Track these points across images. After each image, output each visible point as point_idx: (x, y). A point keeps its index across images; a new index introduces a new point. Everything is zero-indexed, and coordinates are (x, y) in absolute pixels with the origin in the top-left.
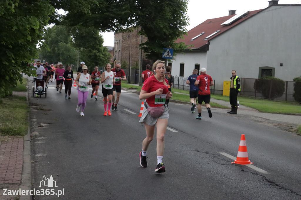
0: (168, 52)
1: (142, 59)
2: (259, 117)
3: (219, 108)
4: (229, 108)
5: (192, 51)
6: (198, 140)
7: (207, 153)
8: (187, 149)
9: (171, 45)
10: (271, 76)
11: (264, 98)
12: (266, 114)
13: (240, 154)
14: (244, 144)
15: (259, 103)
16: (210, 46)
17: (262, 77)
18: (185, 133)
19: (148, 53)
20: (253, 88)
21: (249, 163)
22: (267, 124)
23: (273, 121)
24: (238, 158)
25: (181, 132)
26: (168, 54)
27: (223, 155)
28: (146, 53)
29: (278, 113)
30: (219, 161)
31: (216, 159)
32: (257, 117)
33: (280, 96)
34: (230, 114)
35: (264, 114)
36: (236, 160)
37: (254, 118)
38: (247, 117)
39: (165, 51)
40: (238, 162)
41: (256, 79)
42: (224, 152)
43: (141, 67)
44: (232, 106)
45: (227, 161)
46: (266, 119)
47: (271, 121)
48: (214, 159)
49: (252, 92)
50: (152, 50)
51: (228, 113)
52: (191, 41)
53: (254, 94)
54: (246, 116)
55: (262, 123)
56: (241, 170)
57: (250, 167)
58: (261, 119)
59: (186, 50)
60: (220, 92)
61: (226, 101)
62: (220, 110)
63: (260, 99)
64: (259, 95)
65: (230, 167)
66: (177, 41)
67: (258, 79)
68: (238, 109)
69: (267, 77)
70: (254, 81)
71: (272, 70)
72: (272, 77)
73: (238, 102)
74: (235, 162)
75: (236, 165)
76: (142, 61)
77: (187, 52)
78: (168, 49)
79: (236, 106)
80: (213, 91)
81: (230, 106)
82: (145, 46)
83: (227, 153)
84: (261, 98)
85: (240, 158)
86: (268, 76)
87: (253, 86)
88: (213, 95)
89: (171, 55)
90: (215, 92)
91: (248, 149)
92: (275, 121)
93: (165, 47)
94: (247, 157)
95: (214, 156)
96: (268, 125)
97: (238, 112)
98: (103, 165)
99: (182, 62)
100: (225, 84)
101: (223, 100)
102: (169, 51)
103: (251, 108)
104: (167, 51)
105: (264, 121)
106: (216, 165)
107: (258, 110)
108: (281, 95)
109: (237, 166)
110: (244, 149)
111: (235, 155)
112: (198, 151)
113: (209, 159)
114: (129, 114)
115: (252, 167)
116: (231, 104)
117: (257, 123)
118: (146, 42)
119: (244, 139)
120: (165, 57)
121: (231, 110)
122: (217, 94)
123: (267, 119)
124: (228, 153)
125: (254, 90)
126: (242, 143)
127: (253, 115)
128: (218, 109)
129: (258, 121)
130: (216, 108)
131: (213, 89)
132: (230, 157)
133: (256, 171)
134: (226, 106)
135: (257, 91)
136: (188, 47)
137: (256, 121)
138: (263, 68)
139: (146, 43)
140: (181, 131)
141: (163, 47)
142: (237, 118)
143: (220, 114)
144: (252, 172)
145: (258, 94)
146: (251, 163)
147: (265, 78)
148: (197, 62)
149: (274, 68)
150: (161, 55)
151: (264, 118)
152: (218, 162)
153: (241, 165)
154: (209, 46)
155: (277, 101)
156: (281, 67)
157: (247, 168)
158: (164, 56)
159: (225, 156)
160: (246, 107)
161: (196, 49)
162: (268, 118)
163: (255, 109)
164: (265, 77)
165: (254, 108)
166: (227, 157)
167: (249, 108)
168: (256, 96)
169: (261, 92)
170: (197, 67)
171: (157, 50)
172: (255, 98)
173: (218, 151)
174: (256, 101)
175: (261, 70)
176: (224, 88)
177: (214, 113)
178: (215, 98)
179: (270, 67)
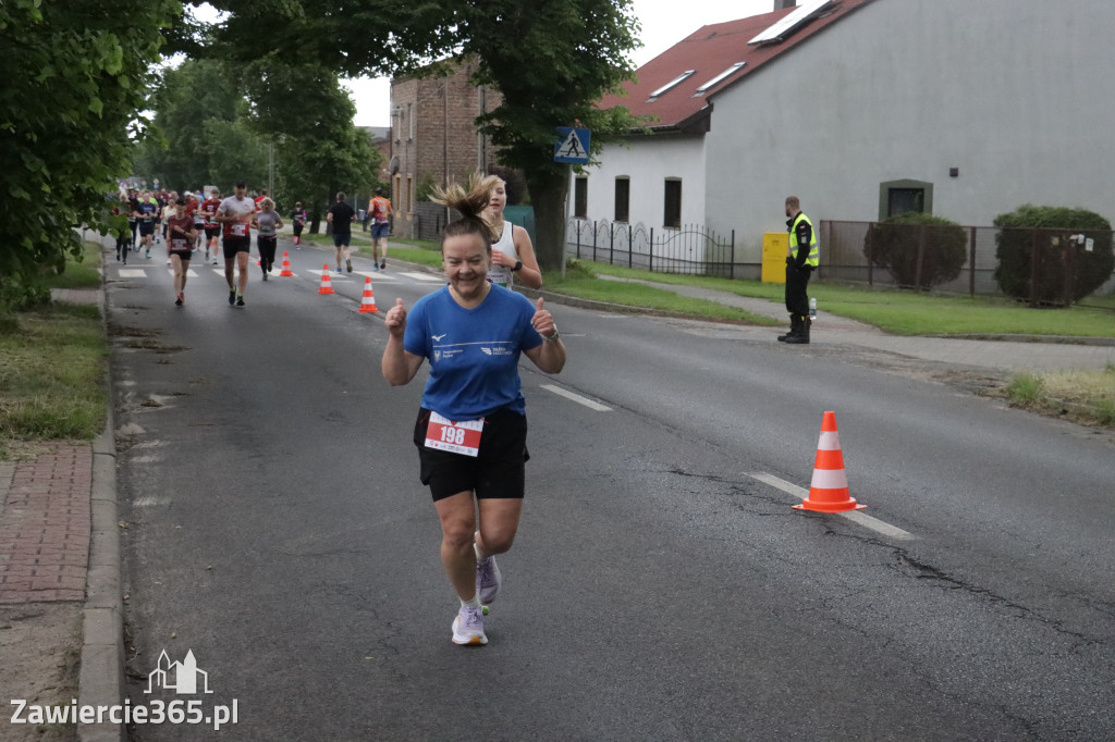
0: (574, 140)
1: (487, 167)
2: (884, 352)
3: (751, 323)
4: (783, 325)
5: (652, 135)
6: (679, 435)
7: (712, 478)
8: (643, 468)
9: (582, 118)
10: (921, 209)
11: (901, 287)
12: (908, 340)
13: (822, 479)
14: (834, 444)
15: (883, 303)
16: (713, 115)
17: (889, 215)
18: (635, 412)
19: (506, 147)
20: (862, 255)
21: (851, 506)
22: (909, 373)
23: (929, 362)
24: (814, 492)
25: (624, 411)
26: (574, 147)
27: (764, 484)
28: (499, 147)
29: (946, 334)
30: (752, 503)
31: (741, 499)
32: (877, 351)
33: (952, 280)
34: (788, 342)
35: (900, 339)
36: (807, 499)
37: (868, 356)
38: (843, 352)
39: (563, 138)
40: (813, 506)
41: (871, 224)
42: (769, 472)
44: (792, 317)
45: (779, 503)
46: (905, 356)
47: (923, 362)
48: (735, 496)
49: (859, 267)
50: (516, 134)
51: (781, 339)
52: (651, 100)
53: (866, 272)
54: (841, 350)
55: (895, 370)
56: (825, 530)
57: (855, 520)
58: (888, 357)
59: (632, 132)
60: (752, 272)
61: (771, 299)
62: (754, 332)
63: (884, 291)
64: (884, 275)
65: (786, 524)
66: (604, 103)
67: (879, 224)
68: (811, 327)
69: (905, 216)
70: (864, 231)
71: (922, 190)
72: (925, 215)
73: (813, 303)
74: (805, 504)
75: (809, 514)
77: (637, 137)
78: (573, 132)
79: (805, 316)
80: (729, 267)
81: (785, 315)
82: (496, 122)
83: (776, 475)
84: (888, 285)
85: (822, 489)
86: (912, 212)
87: (862, 248)
88: (727, 281)
89: (583, 150)
90: (737, 270)
91: (846, 461)
92: (937, 362)
93: (564, 125)
94: (845, 486)
95: (735, 488)
96: (913, 377)
97: (815, 335)
98: (362, 528)
99: (621, 173)
100: (767, 243)
101: (761, 297)
102: (576, 136)
103: (855, 321)
104: (570, 138)
105: (898, 363)
106: (742, 518)
107: (878, 326)
108: (955, 276)
109: (811, 517)
110: (834, 460)
111: (805, 481)
112: (681, 473)
113: (719, 497)
115: (862, 518)
116: (789, 309)
117: (877, 371)
118: (498, 109)
119: (832, 427)
120: (562, 157)
121: (789, 330)
122: (742, 279)
123: (909, 357)
124: (781, 477)
125: (864, 262)
126: (826, 441)
127: (866, 345)
128: (747, 328)
129: (879, 364)
130: (739, 324)
131: (728, 260)
132: (786, 490)
133: (873, 533)
134: (772, 316)
135: (875, 265)
136: (640, 124)
137: (872, 364)
138: (893, 186)
139: (499, 113)
140: (622, 407)
141: (557, 125)
142: (809, 356)
143: (752, 345)
144: (861, 536)
145: (878, 273)
146: (858, 506)
147: (899, 218)
148: (674, 174)
149: (931, 186)
150: (550, 152)
151: (900, 355)
152: (748, 506)
153: (823, 514)
154: (709, 116)
155: (941, 296)
156: (954, 181)
157: (844, 523)
158: (559, 154)
159: (772, 488)
160: (839, 318)
161: (669, 129)
162: (912, 354)
163: (870, 323)
164: (899, 215)
165: (866, 321)
166: (778, 490)
167: (848, 322)
168: (871, 281)
169: (889, 265)
170: (673, 189)
171: (536, 135)
172: (870, 289)
173: (748, 471)
174: (871, 297)
175: (887, 191)
176: (765, 255)
177: (733, 341)
178: (735, 293)
179: (917, 182)
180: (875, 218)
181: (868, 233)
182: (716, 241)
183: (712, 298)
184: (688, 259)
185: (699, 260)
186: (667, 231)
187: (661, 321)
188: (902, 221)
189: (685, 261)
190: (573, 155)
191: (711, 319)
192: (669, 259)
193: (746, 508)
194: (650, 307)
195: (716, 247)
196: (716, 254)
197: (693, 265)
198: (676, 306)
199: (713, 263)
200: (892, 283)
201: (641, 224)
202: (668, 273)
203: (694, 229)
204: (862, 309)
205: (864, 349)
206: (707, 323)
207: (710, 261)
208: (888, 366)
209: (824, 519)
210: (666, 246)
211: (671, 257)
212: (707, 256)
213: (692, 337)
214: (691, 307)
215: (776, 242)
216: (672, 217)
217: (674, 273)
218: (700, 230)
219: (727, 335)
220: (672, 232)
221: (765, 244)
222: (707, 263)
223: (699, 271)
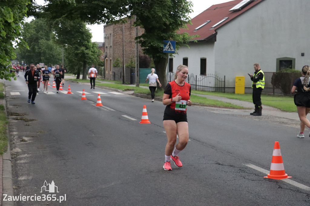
0: (170, 45)
1: (138, 55)
2: (283, 118)
3: (234, 108)
5: (197, 43)
6: (216, 150)
7: (231, 166)
8: (205, 162)
9: (172, 37)
10: (291, 68)
11: (285, 95)
13: (274, 167)
14: (279, 154)
15: (279, 101)
16: (218, 37)
17: (280, 70)
18: (199, 141)
19: (146, 48)
20: (270, 84)
21: (286, 177)
24: (272, 172)
26: (170, 47)
27: (251, 168)
28: (143, 48)
30: (248, 176)
31: (243, 174)
32: (281, 118)
36: (269, 174)
37: (278, 120)
38: (268, 118)
39: (165, 45)
41: (274, 73)
42: (252, 164)
43: (138, 64)
44: (255, 106)
45: (258, 175)
46: (291, 120)
48: (241, 173)
49: (270, 88)
50: (150, 43)
52: (195, 31)
53: (272, 90)
54: (268, 117)
55: (289, 125)
56: (278, 187)
59: (191, 42)
60: (232, 90)
61: (240, 100)
62: (235, 111)
63: (279, 96)
64: (278, 91)
65: (262, 184)
66: (180, 33)
67: (276, 73)
69: (286, 70)
70: (271, 75)
71: (291, 61)
72: (293, 70)
74: (268, 176)
75: (270, 180)
76: (138, 57)
77: (192, 44)
78: (169, 42)
79: (260, 106)
80: (224, 88)
82: (142, 39)
83: (255, 165)
85: (275, 171)
86: (288, 68)
87: (271, 81)
88: (224, 94)
89: (173, 48)
90: (226, 90)
91: (283, 160)
93: (165, 39)
94: (283, 169)
95: (240, 170)
98: (104, 187)
99: (185, 56)
100: (237, 80)
101: (236, 99)
102: (170, 44)
103: (271, 107)
104: (168, 44)
105: (291, 122)
106: (245, 182)
107: (280, 109)
109: (271, 181)
110: (278, 160)
111: (268, 168)
112: (219, 164)
113: (235, 173)
114: (129, 120)
115: (291, 182)
117: (283, 125)
118: (143, 34)
119: (278, 147)
120: (166, 51)
121: (254, 111)
122: (228, 93)
124: (257, 165)
125: (272, 86)
126: (276, 153)
127: (276, 116)
128: (233, 110)
129: (283, 123)
130: (230, 108)
131: (223, 86)
132: (260, 171)
134: (241, 106)
135: (275, 87)
136: (193, 38)
137: (280, 122)
138: (281, 60)
139: (143, 36)
140: (194, 139)
141: (163, 40)
143: (236, 116)
144: (292, 189)
145: (276, 90)
146: (289, 177)
147: (284, 71)
148: (203, 56)
149: (295, 59)
150: (161, 49)
151: (289, 119)
152: (247, 177)
153: (276, 180)
154: (216, 36)
156: (303, 58)
157: (284, 183)
158: (164, 50)
159: (254, 170)
161: (202, 41)
163: (277, 108)
164: (284, 70)
165: (275, 107)
166: (256, 170)
168: (274, 92)
169: (280, 87)
170: (203, 62)
171: (156, 44)
172: (274, 95)
173: (244, 163)
174: (274, 98)
175: (279, 62)
176: (236, 84)
177: (229, 114)
178: (227, 98)
179: (290, 58)
180: (275, 71)
181: (273, 76)
182: (219, 79)
183: (219, 100)
184: (209, 86)
185: (213, 86)
186: (201, 77)
187: (202, 108)
188: (285, 72)
189: (208, 87)
190: (169, 50)
191: (220, 107)
192: (202, 86)
193: (246, 177)
194: (198, 103)
195: (219, 82)
196: (219, 83)
197: (211, 88)
198: (207, 103)
199: (218, 87)
200: (281, 93)
201: (192, 74)
202: (202, 91)
203: (211, 76)
204: (273, 103)
205: (276, 117)
206: (218, 109)
207: (217, 86)
208: (286, 123)
209: (277, 182)
210: (201, 81)
211: (203, 85)
212: (216, 85)
213: (214, 113)
214: (212, 103)
215: (240, 80)
216: (203, 71)
217: (204, 91)
218: (213, 76)
219: (226, 113)
220: (203, 77)
221: (236, 80)
222: (216, 87)
223: (213, 90)
